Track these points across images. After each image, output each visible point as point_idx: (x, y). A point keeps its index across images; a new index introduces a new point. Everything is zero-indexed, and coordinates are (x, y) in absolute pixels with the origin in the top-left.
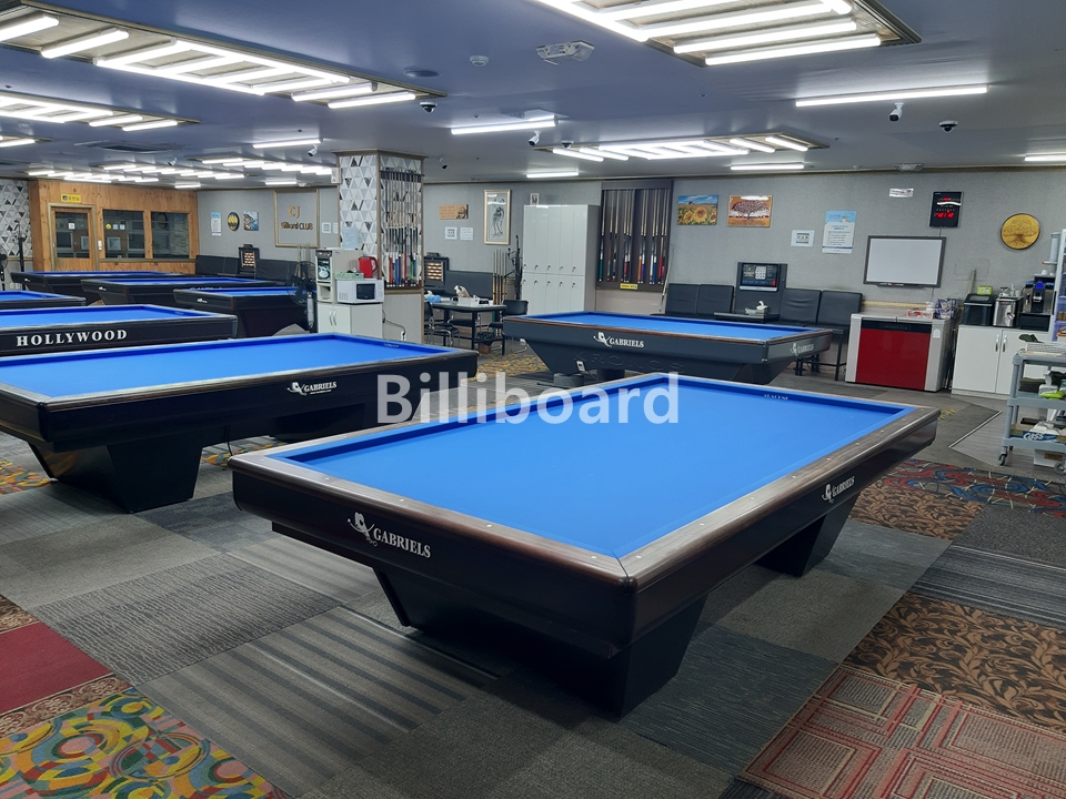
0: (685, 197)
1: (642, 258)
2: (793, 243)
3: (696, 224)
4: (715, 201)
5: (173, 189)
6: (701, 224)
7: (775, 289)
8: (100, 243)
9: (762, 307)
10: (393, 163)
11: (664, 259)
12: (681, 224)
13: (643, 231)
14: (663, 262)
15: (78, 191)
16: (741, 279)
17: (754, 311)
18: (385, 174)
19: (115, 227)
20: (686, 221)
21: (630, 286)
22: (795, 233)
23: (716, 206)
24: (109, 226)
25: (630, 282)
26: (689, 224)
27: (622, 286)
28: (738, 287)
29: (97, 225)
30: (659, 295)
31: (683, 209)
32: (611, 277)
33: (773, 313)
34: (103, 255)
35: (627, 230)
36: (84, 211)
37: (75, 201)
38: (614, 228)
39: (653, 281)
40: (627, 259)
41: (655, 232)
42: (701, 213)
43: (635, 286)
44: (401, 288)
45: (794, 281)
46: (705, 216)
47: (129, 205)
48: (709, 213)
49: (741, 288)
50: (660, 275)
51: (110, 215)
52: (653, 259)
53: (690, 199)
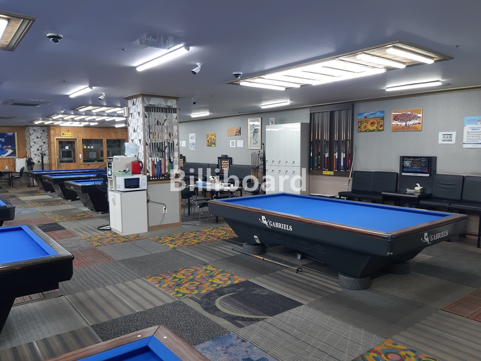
0: (362, 114)
1: (336, 155)
2: (440, 142)
3: (370, 131)
4: (382, 115)
5: (114, 128)
6: (373, 131)
7: (428, 175)
8: (80, 155)
9: (418, 188)
10: (154, 102)
11: (349, 154)
12: (360, 131)
13: (336, 138)
14: (350, 157)
15: (70, 131)
16: (403, 168)
17: (412, 191)
18: (148, 109)
19: (89, 147)
20: (363, 130)
21: (329, 173)
22: (441, 134)
23: (383, 118)
24: (85, 147)
25: (329, 170)
26: (365, 131)
27: (324, 173)
28: (401, 173)
29: (79, 147)
30: (347, 179)
31: (361, 122)
32: (317, 167)
33: (428, 192)
34: (82, 161)
35: (326, 137)
36: (73, 140)
37: (68, 136)
38: (318, 136)
39: (343, 170)
40: (327, 155)
41: (343, 138)
42: (372, 124)
43: (332, 173)
44: (162, 180)
45: (442, 168)
46: (376, 125)
47: (95, 137)
48: (378, 123)
49: (403, 174)
50: (347, 166)
51: (86, 142)
52: (343, 155)
53: (365, 115)
